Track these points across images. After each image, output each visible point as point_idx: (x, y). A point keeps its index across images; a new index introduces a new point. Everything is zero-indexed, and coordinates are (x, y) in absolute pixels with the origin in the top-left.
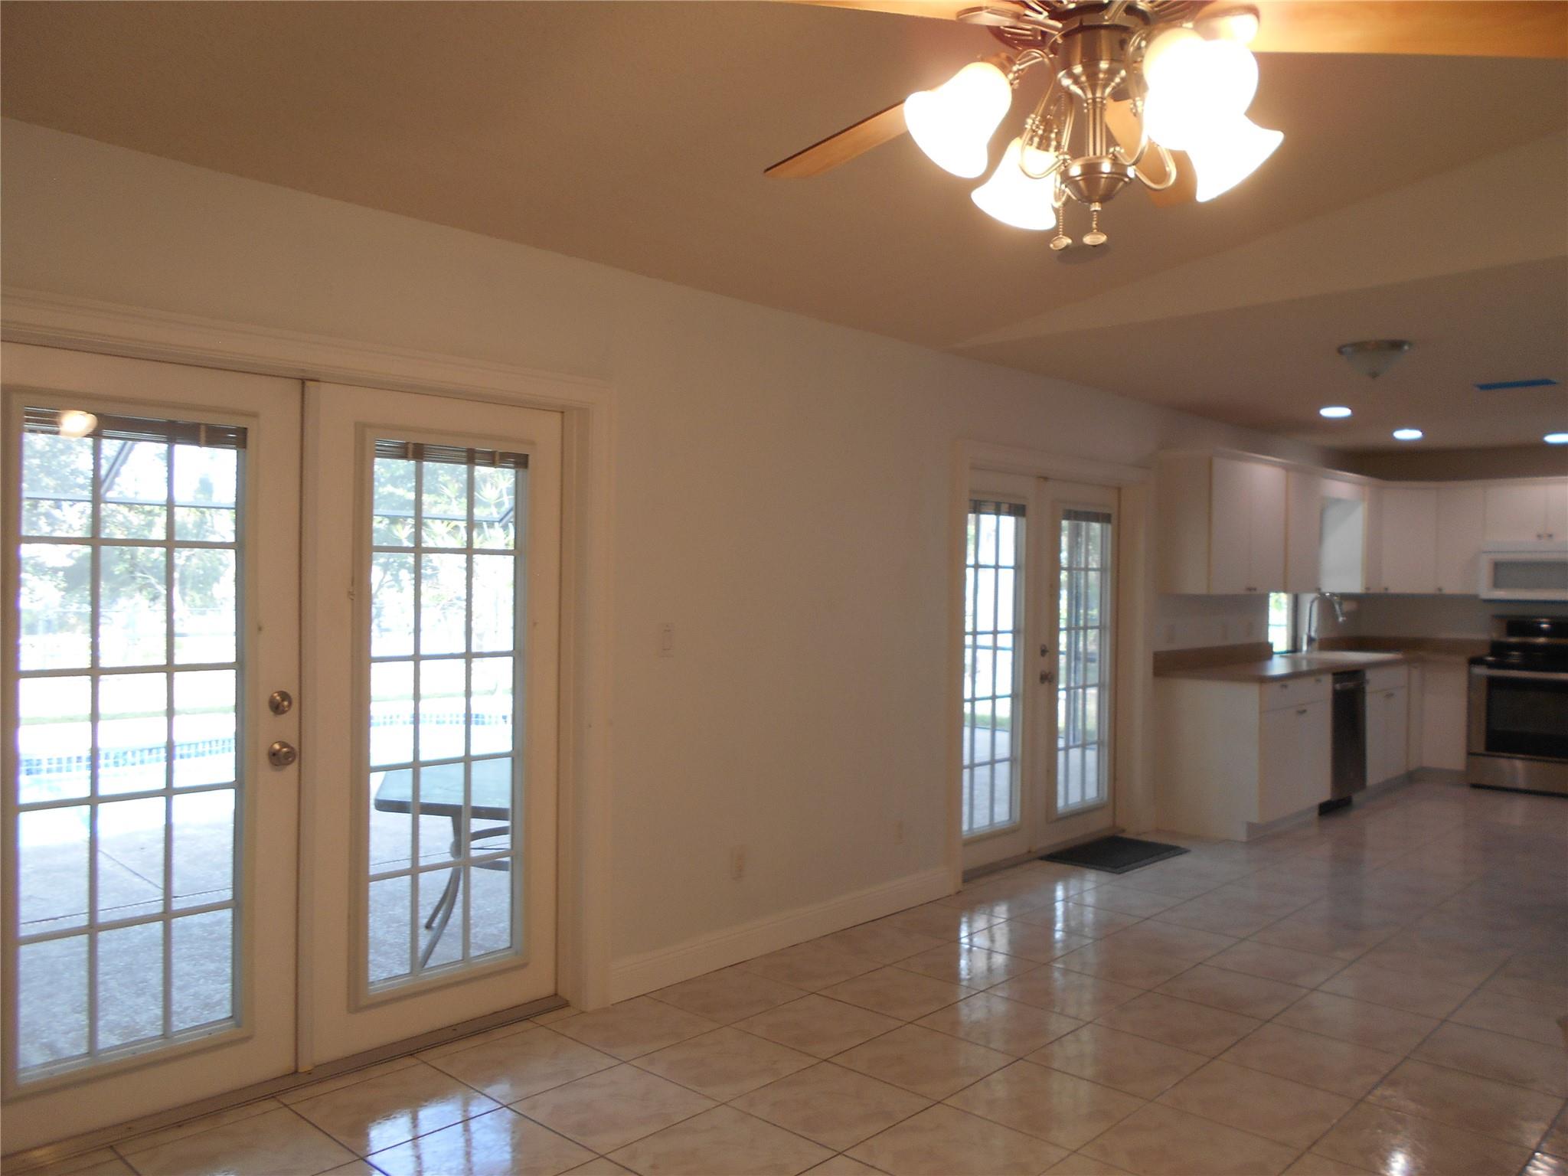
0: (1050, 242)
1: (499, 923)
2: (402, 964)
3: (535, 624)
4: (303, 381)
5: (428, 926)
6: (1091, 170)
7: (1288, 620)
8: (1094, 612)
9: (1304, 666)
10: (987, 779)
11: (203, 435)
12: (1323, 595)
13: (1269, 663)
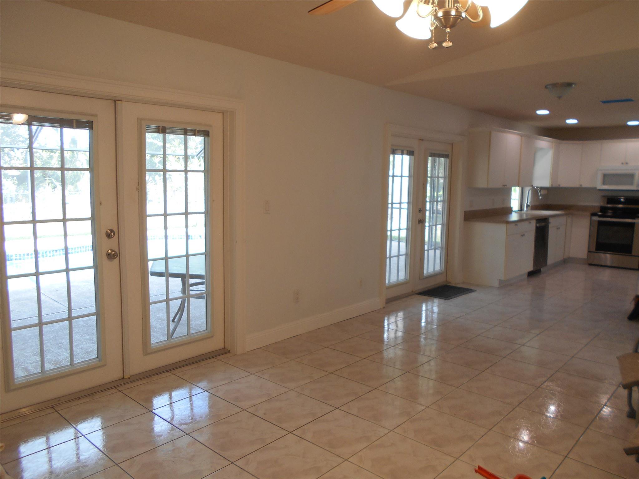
0: (429, 45)
1: (201, 319)
2: (163, 336)
3: (213, 201)
4: (115, 101)
5: (173, 321)
6: (447, 14)
7: (519, 197)
8: (441, 193)
9: (525, 217)
10: (396, 262)
11: (75, 124)
12: (534, 187)
13: (510, 215)
